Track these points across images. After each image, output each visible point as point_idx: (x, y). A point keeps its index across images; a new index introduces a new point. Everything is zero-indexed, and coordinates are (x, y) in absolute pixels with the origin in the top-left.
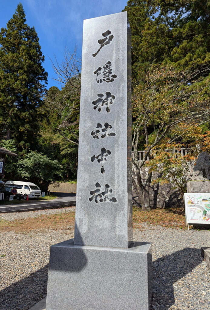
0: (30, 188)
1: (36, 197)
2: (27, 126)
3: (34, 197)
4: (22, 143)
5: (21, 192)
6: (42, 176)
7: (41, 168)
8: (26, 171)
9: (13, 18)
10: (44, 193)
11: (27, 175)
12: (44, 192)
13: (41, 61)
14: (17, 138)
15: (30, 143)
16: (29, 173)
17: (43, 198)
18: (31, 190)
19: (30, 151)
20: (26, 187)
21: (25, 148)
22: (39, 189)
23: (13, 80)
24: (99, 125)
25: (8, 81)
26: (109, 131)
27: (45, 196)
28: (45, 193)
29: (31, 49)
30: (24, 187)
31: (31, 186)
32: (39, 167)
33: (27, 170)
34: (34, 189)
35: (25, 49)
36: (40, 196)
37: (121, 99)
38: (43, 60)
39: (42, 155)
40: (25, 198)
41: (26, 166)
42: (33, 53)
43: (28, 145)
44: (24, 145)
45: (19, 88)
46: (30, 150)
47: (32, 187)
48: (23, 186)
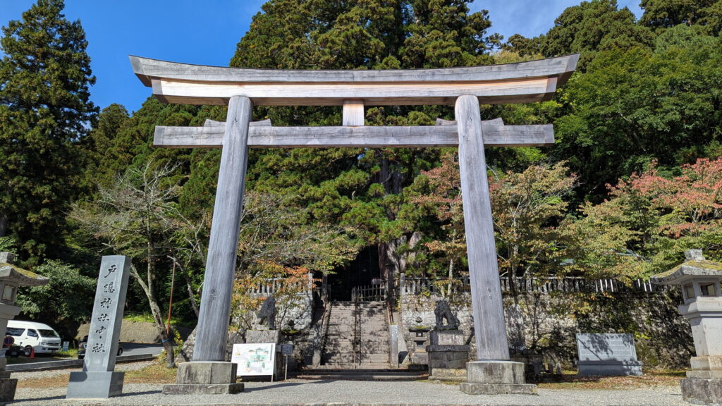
0: (39, 335)
1: (51, 351)
2: (45, 212)
3: (47, 351)
4: (29, 245)
5: (21, 343)
6: (66, 310)
7: (65, 294)
8: (33, 301)
9: (37, 5)
10: (66, 344)
11: (34, 308)
12: (68, 343)
13: (88, 84)
14: (20, 233)
15: (48, 244)
16: (39, 305)
17: (65, 353)
18: (41, 339)
19: (46, 261)
20: (32, 332)
21: (36, 254)
22: (58, 336)
23: (25, 125)
24: (102, 315)
25: (16, 127)
26: (107, 318)
27: (69, 349)
28: (70, 344)
29: (70, 66)
30: (26, 332)
31: (41, 331)
32: (61, 292)
33: (35, 299)
34: (48, 336)
35: (57, 70)
36: (57, 349)
37: (115, 302)
38: (93, 81)
39: (72, 268)
40: (26, 353)
41: (34, 291)
42: (72, 75)
43: (42, 249)
44: (34, 248)
45: (36, 141)
46: (45, 259)
47: (44, 333)
48: (24, 329)
